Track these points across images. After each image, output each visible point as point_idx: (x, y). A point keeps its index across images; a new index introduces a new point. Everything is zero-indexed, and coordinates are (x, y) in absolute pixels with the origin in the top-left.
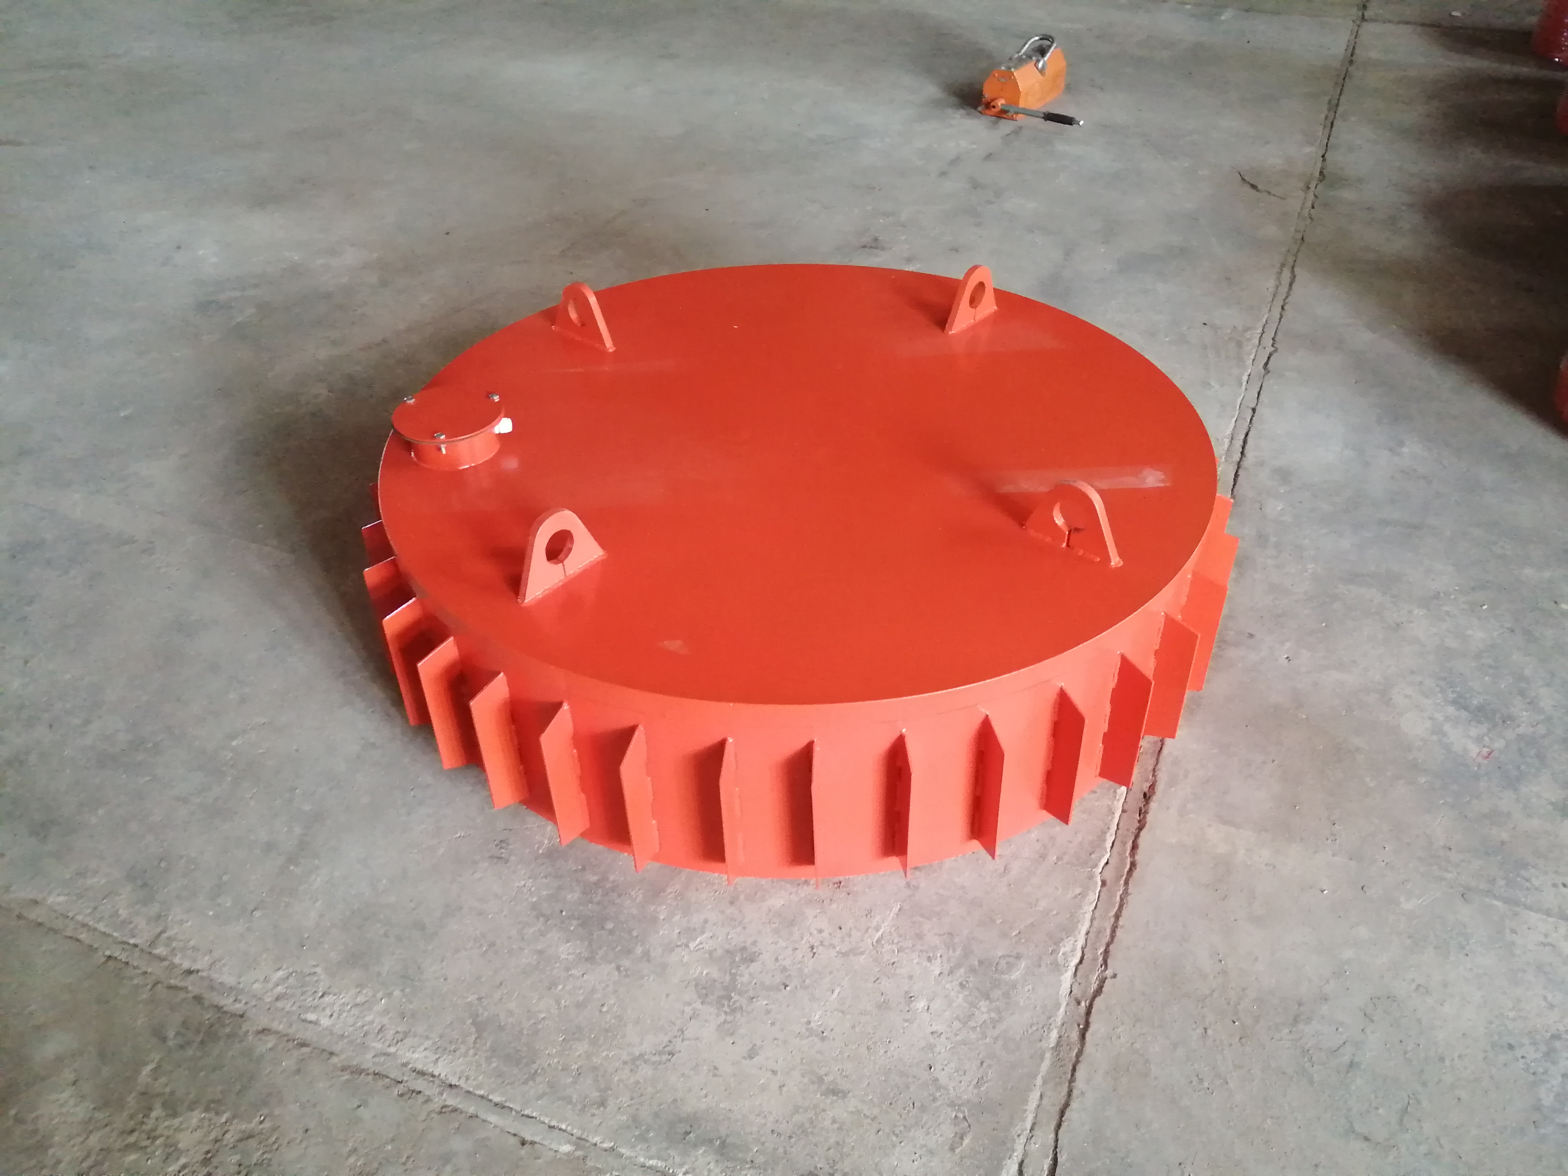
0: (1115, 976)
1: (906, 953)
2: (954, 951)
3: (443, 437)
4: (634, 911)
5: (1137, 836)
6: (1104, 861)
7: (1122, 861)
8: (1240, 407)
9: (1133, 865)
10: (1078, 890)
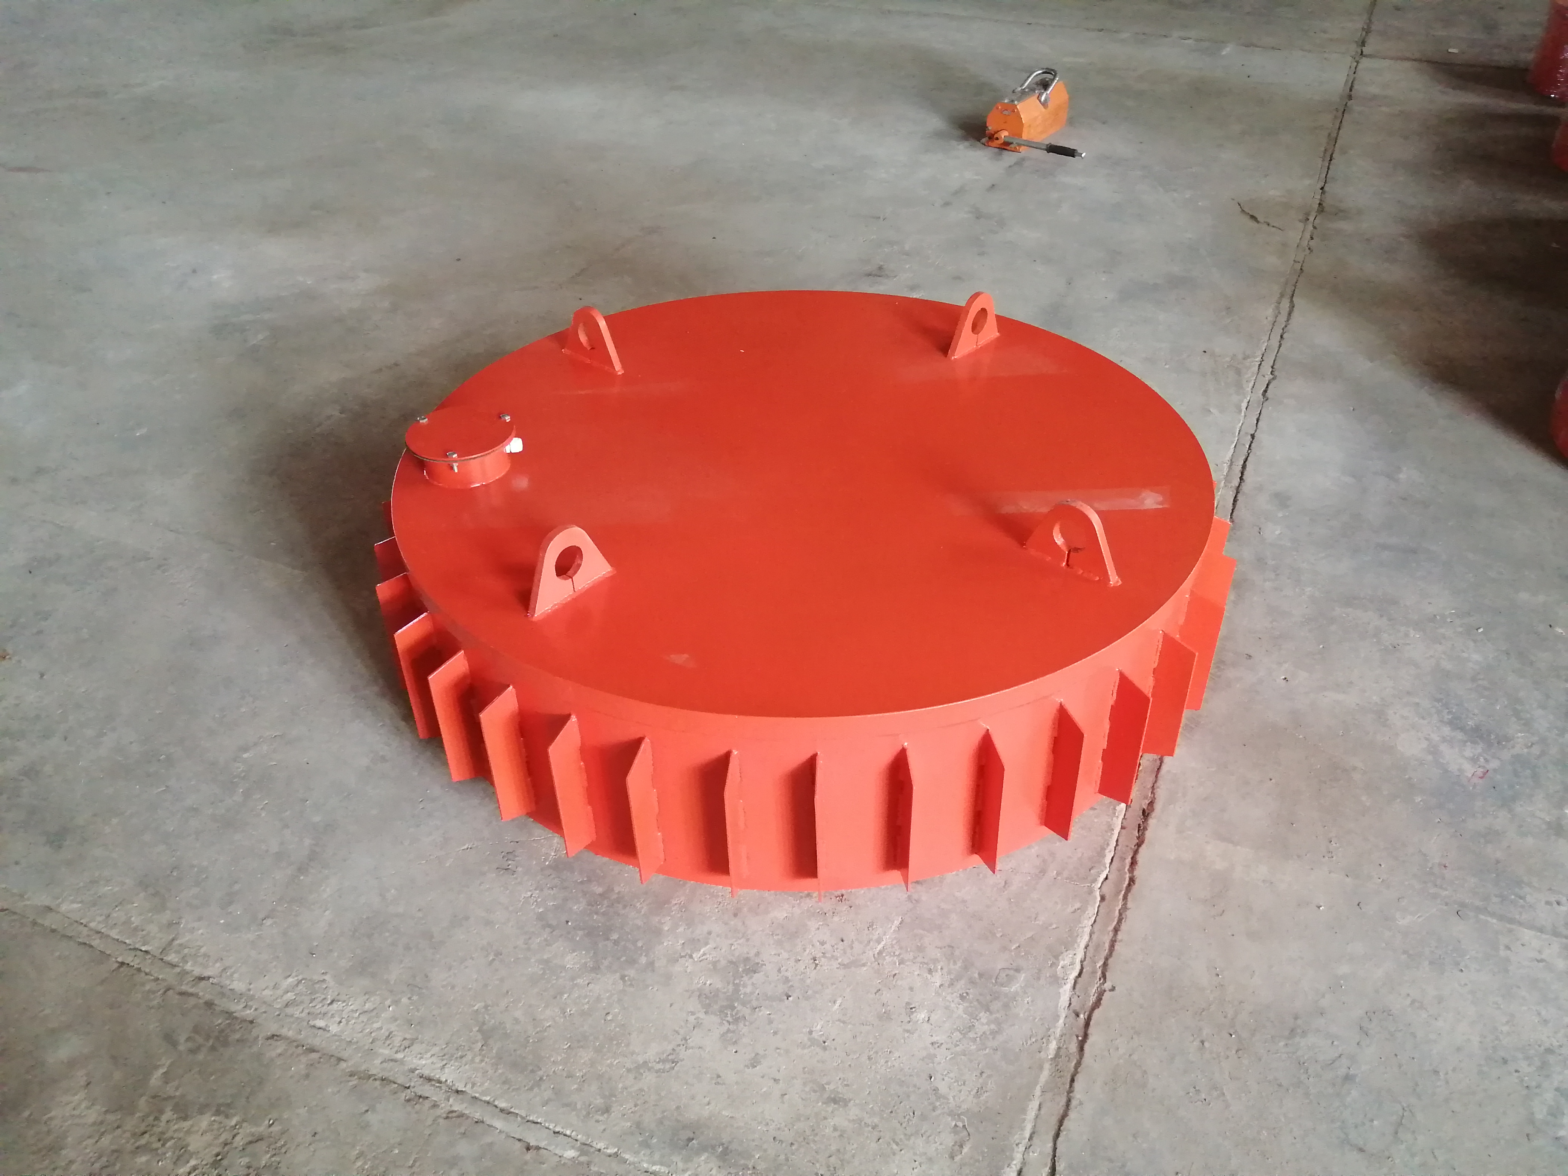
0: (1113, 989)
1: (907, 965)
2: (955, 963)
3: (455, 456)
4: (639, 922)
5: (1136, 852)
6: (1103, 876)
7: (1121, 876)
8: (1239, 433)
9: (1132, 880)
10: (1078, 905)
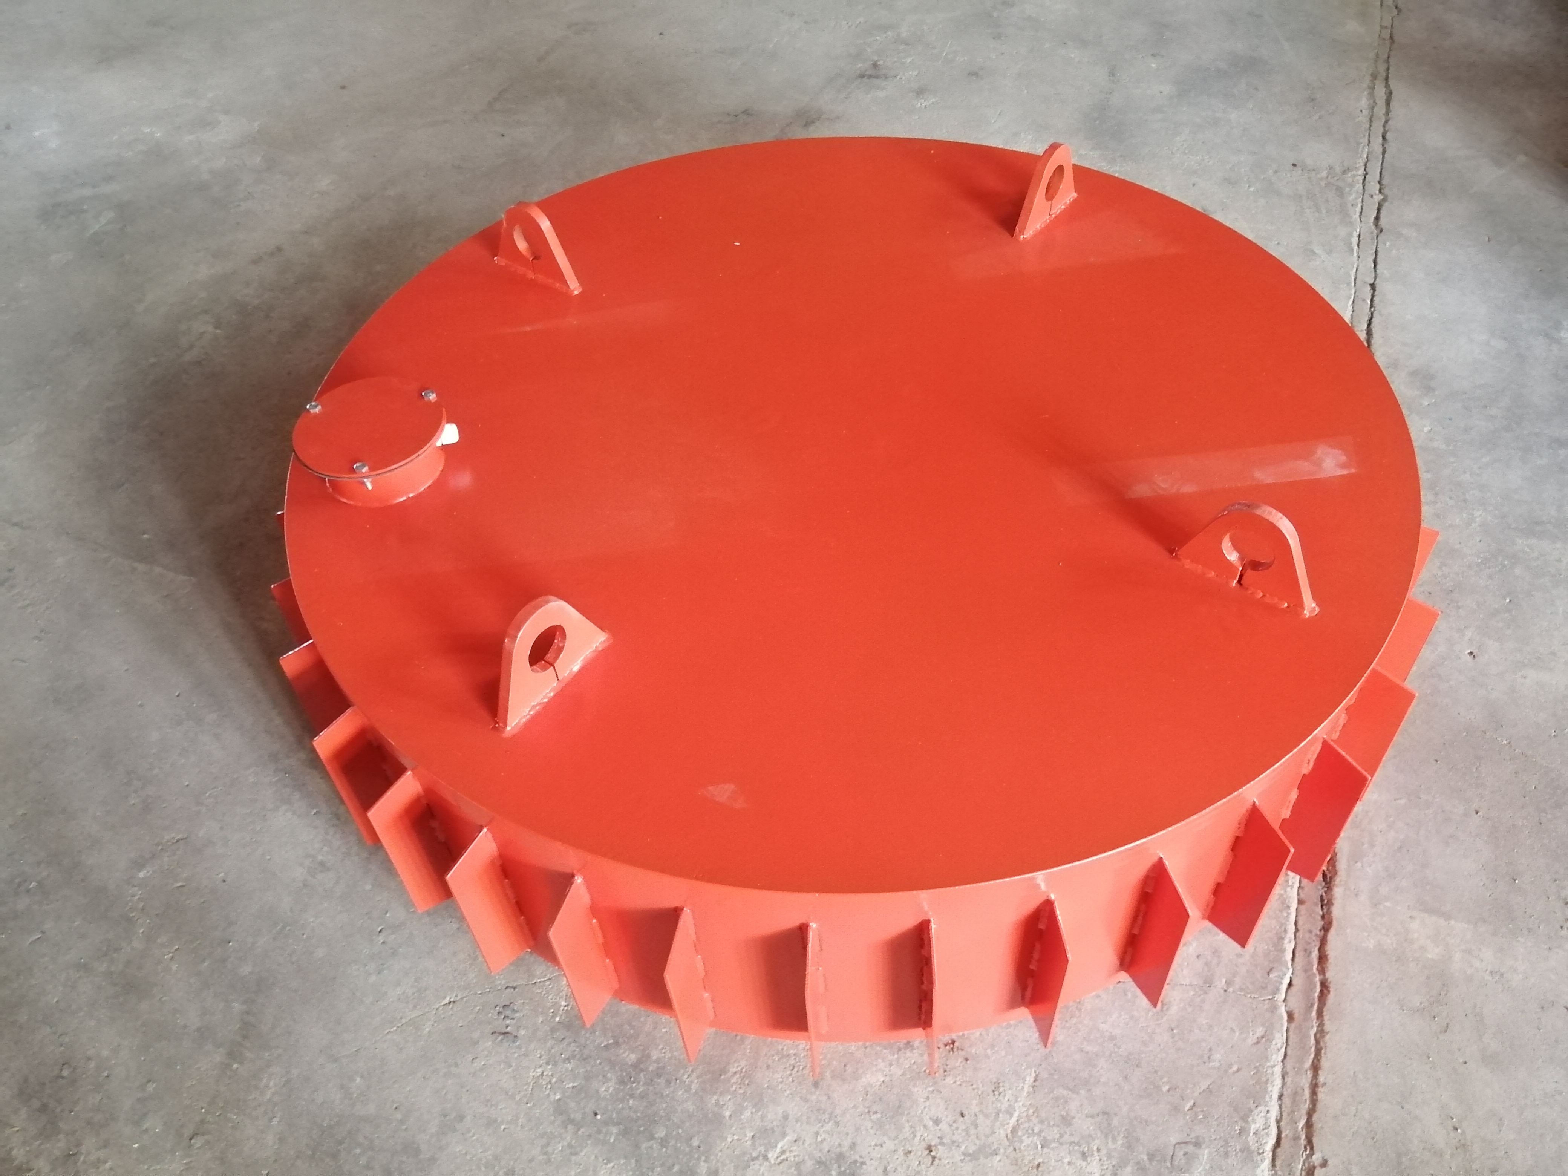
0: (1324, 1164)
1: (1053, 1149)
2: (1114, 1139)
3: (365, 469)
4: (690, 1106)
5: (1323, 942)
6: (1286, 981)
7: (1310, 979)
8: (1355, 283)
9: (1324, 985)
10: (1260, 1031)
